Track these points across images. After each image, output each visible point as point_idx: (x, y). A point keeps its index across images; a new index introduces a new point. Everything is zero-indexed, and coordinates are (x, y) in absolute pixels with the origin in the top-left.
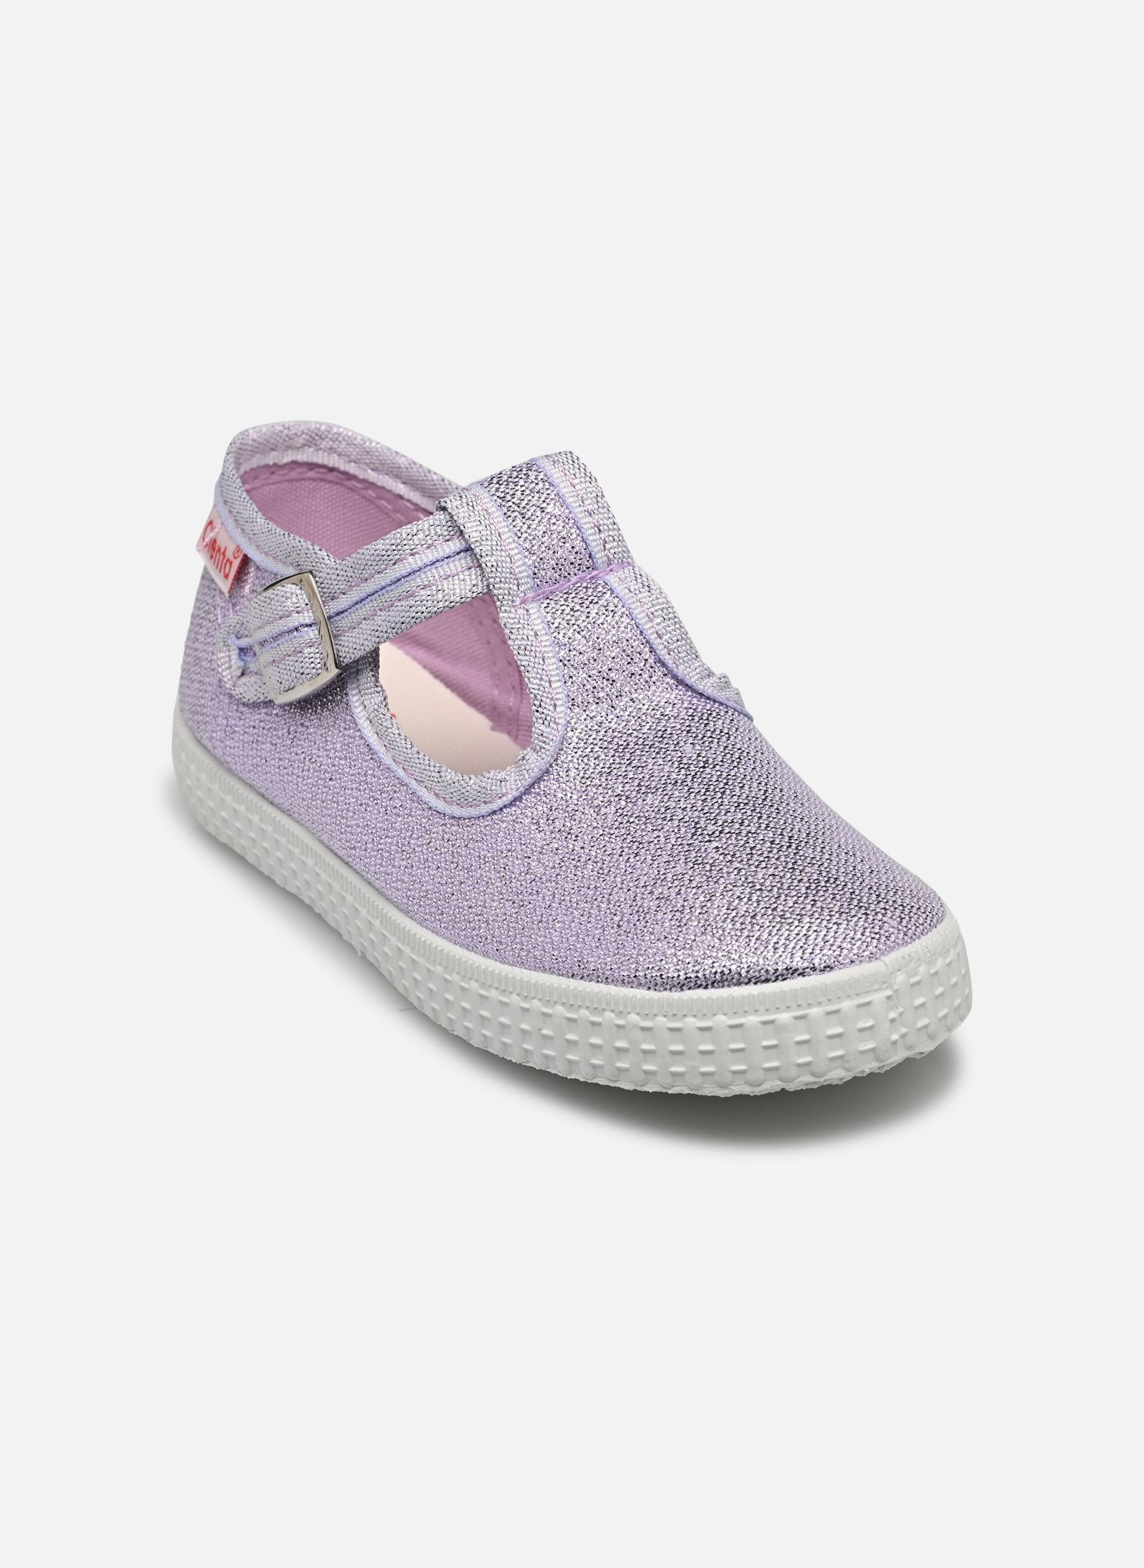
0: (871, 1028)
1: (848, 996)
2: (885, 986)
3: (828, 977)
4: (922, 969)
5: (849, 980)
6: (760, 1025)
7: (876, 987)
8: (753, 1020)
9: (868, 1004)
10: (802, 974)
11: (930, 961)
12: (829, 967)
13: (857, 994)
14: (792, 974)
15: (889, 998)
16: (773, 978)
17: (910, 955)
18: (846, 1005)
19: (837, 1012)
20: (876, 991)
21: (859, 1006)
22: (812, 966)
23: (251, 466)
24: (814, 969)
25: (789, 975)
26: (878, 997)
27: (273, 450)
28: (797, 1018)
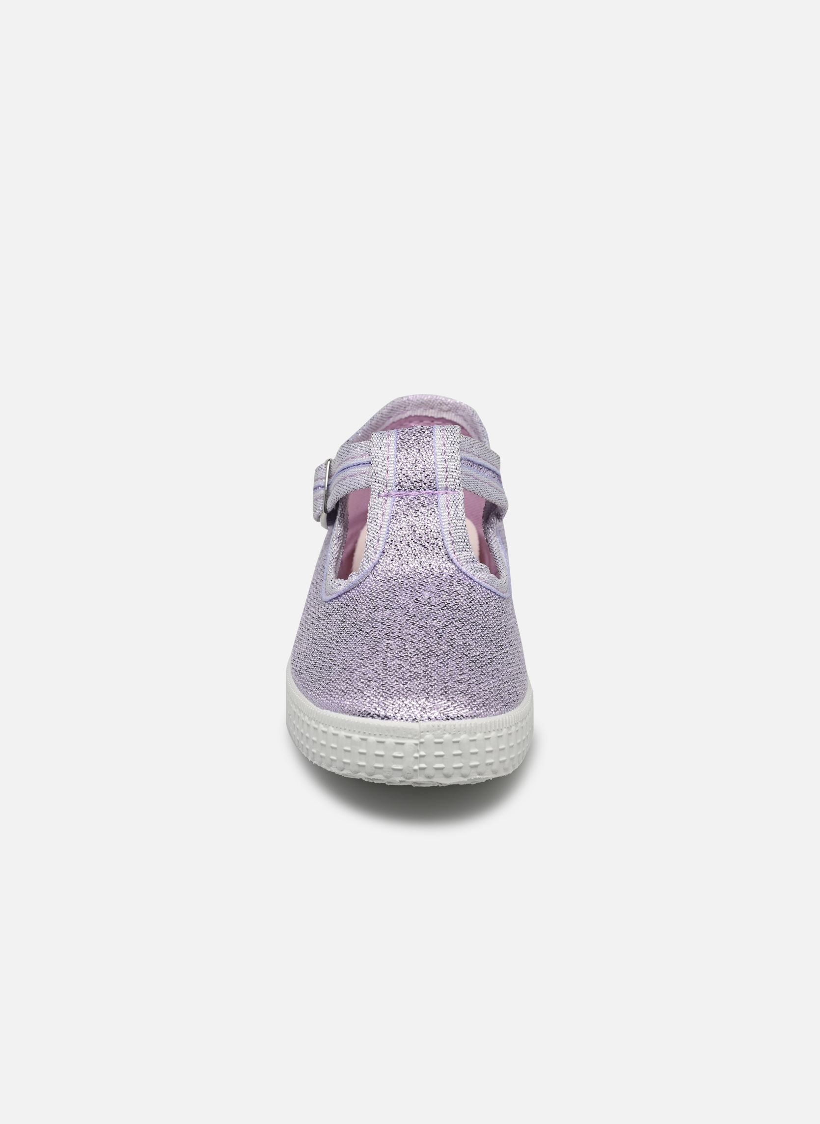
0: (401, 757)
1: (392, 736)
2: (416, 737)
3: (385, 723)
4: (447, 736)
5: (393, 727)
6: (345, 737)
7: (410, 736)
8: (343, 733)
9: (403, 744)
10: (372, 717)
11: (454, 734)
12: (387, 717)
13: (397, 737)
14: (367, 715)
15: (416, 744)
16: (358, 714)
17: (439, 726)
18: (390, 741)
19: (383, 742)
20: (409, 738)
21: (397, 743)
22: (378, 714)
23: (416, 414)
24: (379, 716)
25: (365, 715)
26: (410, 742)
27: (432, 409)
28: (362, 739)
